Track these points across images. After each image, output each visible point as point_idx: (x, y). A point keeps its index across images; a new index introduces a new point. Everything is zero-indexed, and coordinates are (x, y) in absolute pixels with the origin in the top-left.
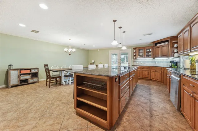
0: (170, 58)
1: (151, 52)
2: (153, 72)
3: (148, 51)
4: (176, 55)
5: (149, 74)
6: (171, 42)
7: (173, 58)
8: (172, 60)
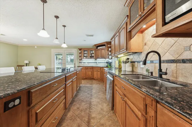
0: (107, 59)
1: (93, 53)
2: (95, 72)
3: (92, 52)
4: (110, 57)
5: (92, 74)
6: (107, 46)
7: (108, 59)
8: (108, 61)
